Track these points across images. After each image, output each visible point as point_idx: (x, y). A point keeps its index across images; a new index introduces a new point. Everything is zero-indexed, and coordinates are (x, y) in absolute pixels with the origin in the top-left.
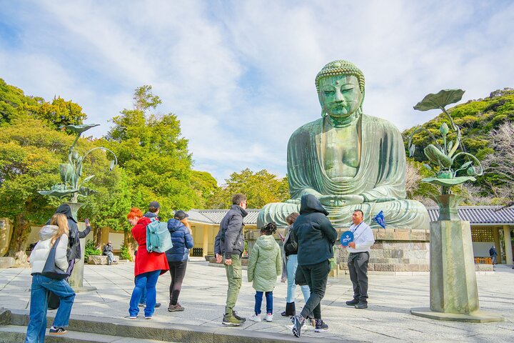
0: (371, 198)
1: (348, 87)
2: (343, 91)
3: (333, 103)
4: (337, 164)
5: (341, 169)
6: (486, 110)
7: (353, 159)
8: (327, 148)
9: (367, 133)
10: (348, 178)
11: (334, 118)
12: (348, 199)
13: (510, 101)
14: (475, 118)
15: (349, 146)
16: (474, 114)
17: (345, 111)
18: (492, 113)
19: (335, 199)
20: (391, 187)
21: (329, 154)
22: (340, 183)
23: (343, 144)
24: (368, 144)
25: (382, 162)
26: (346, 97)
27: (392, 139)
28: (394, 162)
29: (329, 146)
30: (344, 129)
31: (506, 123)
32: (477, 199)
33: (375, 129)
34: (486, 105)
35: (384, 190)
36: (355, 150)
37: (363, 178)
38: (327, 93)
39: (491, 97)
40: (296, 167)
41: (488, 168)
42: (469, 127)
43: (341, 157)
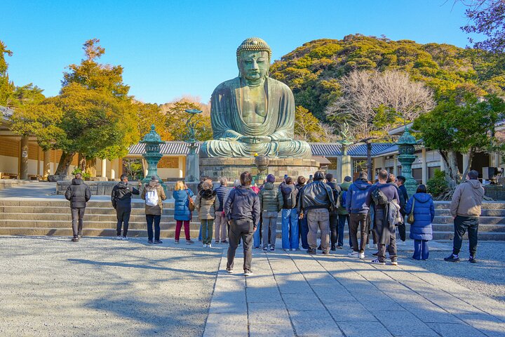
0: (275, 139)
1: (261, 59)
2: (258, 62)
3: (250, 70)
4: (251, 113)
5: (254, 118)
6: (339, 54)
7: (263, 111)
8: (244, 102)
9: (272, 93)
10: (259, 124)
11: (248, 79)
12: (262, 139)
13: (360, 48)
14: (330, 61)
15: (259, 102)
16: (329, 57)
17: (258, 76)
18: (344, 58)
19: (254, 138)
20: (285, 131)
21: (246, 106)
22: (253, 127)
23: (256, 99)
24: (273, 101)
25: (281, 113)
26: (259, 67)
27: (288, 98)
28: (288, 114)
29: (246, 100)
30: (255, 89)
31: (355, 71)
32: (331, 137)
33: (276, 90)
34: (339, 48)
35: (281, 133)
36: (264, 104)
37: (269, 125)
38: (246, 62)
39: (344, 41)
40: (220, 114)
41: (339, 109)
42: (324, 69)
43: (254, 109)
